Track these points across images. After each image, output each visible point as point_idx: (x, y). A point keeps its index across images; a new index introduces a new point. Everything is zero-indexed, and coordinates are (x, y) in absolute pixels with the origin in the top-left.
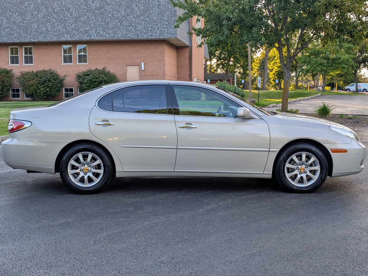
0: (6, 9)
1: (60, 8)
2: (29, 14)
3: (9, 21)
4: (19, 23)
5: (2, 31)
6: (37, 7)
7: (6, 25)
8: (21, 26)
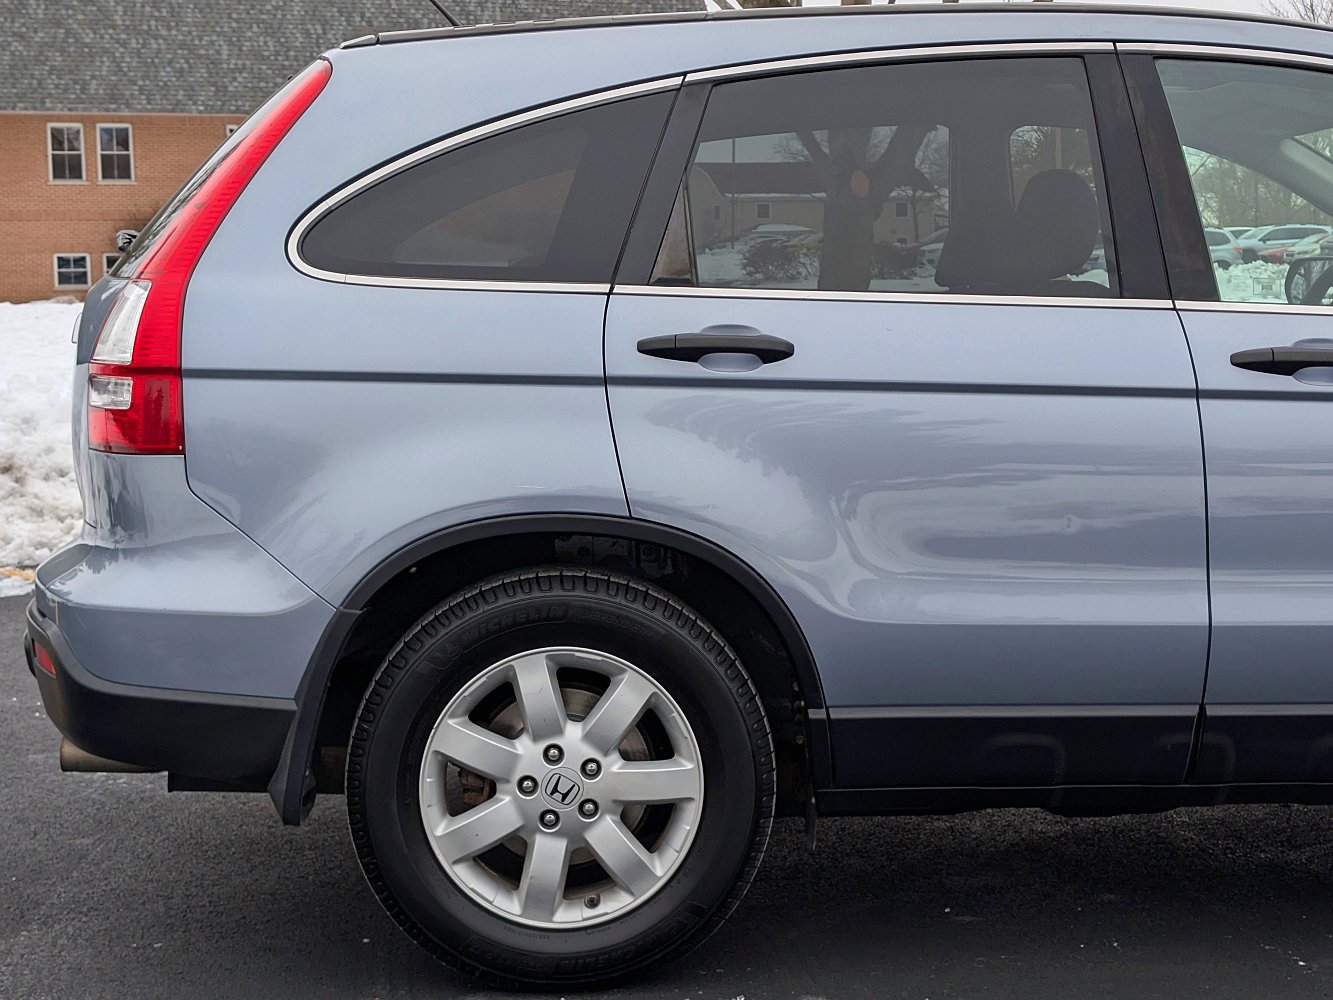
0: (215, 11)
1: (389, 19)
2: (294, 31)
3: (236, 48)
4: (272, 58)
5: (225, 80)
6: (314, 11)
7: (233, 61)
8: (284, 67)
